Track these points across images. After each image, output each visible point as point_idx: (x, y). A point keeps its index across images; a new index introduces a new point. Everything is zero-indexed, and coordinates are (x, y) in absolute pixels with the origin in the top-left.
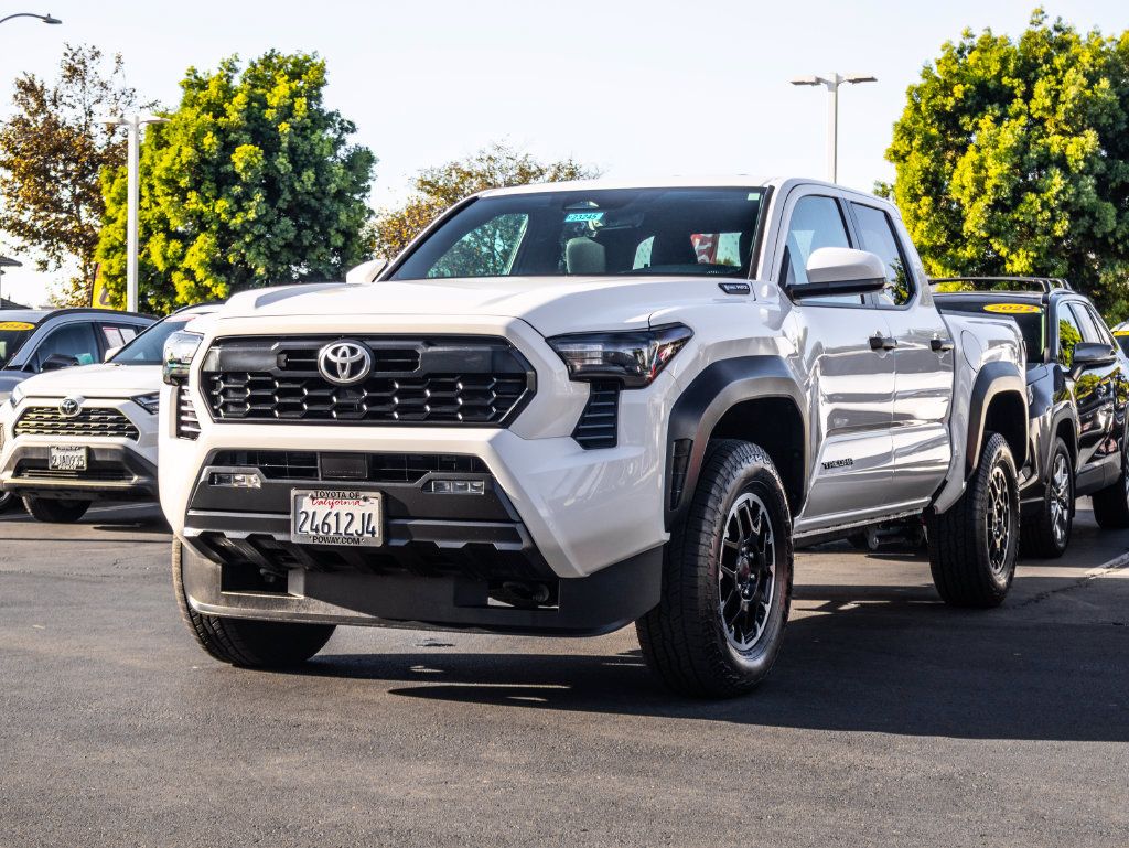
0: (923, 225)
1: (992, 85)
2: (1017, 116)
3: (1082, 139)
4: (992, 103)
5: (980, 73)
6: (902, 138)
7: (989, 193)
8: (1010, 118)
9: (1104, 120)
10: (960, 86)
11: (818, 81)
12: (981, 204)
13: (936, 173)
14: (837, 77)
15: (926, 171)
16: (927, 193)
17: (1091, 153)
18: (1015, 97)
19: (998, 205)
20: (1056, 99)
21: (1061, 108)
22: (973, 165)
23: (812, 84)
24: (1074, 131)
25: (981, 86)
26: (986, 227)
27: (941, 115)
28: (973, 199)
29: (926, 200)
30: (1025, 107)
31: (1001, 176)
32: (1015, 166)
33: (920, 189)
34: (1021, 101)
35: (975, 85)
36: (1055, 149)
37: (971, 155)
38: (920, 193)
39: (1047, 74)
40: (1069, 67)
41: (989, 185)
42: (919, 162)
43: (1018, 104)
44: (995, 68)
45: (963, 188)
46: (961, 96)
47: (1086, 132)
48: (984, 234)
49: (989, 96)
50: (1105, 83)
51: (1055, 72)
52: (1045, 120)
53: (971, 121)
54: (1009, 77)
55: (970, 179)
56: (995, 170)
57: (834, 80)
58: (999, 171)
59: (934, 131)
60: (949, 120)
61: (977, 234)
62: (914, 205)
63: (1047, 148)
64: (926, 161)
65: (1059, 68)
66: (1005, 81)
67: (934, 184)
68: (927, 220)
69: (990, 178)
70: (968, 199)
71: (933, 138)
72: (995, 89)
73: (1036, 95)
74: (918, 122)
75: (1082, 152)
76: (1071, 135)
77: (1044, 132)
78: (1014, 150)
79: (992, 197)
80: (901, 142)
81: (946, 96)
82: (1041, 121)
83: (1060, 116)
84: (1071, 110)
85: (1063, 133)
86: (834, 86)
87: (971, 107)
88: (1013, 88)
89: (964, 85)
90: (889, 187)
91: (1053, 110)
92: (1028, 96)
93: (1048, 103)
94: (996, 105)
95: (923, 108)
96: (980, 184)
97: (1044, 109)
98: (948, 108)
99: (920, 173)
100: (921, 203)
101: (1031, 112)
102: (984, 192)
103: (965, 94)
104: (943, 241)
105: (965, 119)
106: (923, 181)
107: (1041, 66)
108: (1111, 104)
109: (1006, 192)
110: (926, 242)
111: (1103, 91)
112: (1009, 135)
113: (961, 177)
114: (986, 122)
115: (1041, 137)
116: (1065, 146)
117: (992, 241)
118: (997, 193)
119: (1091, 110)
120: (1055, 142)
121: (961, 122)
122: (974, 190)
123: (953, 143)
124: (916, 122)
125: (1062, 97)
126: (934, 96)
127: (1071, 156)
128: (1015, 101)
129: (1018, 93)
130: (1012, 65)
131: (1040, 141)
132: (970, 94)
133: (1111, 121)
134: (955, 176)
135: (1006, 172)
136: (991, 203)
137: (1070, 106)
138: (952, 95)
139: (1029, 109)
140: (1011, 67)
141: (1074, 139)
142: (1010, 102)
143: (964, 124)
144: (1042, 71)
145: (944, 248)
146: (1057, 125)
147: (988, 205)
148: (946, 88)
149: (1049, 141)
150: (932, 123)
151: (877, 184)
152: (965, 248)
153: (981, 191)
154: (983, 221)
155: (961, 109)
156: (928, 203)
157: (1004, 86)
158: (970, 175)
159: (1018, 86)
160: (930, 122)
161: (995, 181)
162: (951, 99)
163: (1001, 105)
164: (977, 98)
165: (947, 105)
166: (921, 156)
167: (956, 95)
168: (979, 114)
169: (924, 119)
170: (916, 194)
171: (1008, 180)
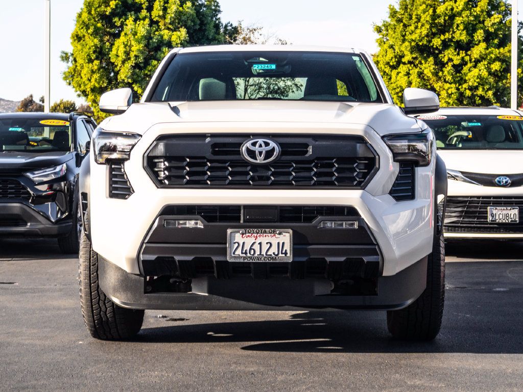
0: (96, 76)
1: (130, 1)
2: (144, 19)
3: (178, 33)
4: (130, 11)
6: (82, 28)
7: (132, 59)
8: (140, 20)
9: (189, 23)
12: (129, 65)
13: (101, 48)
15: (96, 46)
16: (97, 58)
17: (184, 40)
18: (143, 9)
19: (137, 66)
20: (165, 9)
21: (168, 17)
22: (124, 44)
24: (174, 28)
25: (124, 1)
26: (131, 77)
27: (103, 16)
28: (123, 62)
29: (97, 62)
30: (148, 14)
31: (139, 50)
32: (146, 46)
33: (93, 56)
34: (145, 11)
36: (166, 37)
37: (123, 39)
38: (93, 58)
41: (132, 55)
42: (92, 42)
43: (144, 13)
45: (118, 56)
46: (114, 7)
47: (180, 29)
48: (130, 81)
49: (128, 7)
50: (189, 4)
52: (159, 22)
53: (119, 20)
55: (122, 52)
56: (136, 48)
58: (137, 48)
59: (99, 25)
60: (107, 19)
61: (126, 81)
62: (91, 65)
63: (162, 36)
64: (96, 41)
67: (101, 53)
68: (98, 73)
69: (133, 51)
70: (121, 62)
71: (99, 29)
72: (132, 4)
73: (155, 9)
74: (91, 20)
75: (180, 40)
76: (173, 31)
77: (159, 28)
78: (145, 37)
79: (134, 62)
80: (82, 30)
81: (106, 7)
82: (157, 22)
83: (168, 21)
84: (173, 18)
85: (168, 29)
87: (119, 13)
88: (141, 4)
90: (69, 54)
91: (164, 17)
92: (150, 9)
93: (161, 13)
94: (133, 13)
95: (93, 12)
96: (127, 53)
97: (159, 16)
98: (107, 13)
99: (94, 48)
100: (94, 63)
101: (153, 17)
102: (129, 59)
103: (116, 6)
104: (105, 85)
105: (116, 19)
106: (94, 52)
108: (192, 15)
109: (141, 59)
110: (97, 85)
111: (188, 8)
112: (142, 29)
113: (118, 50)
114: (130, 22)
115: (157, 30)
116: (171, 36)
117: (134, 85)
118: (136, 59)
119: (183, 18)
120: (166, 34)
121: (114, 20)
122: (124, 57)
123: (109, 32)
124: (89, 20)
125: (169, 11)
126: (100, 6)
127: (174, 41)
128: (142, 11)
129: (144, 6)
131: (156, 33)
132: (118, 6)
133: (192, 24)
134: (113, 50)
135: (141, 49)
136: (134, 65)
137: (173, 15)
138: (109, 6)
139: (151, 16)
141: (175, 33)
142: (140, 12)
143: (115, 22)
145: (105, 88)
146: (165, 25)
147: (132, 66)
148: (106, 2)
149: (162, 33)
150: (98, 20)
151: (63, 52)
153: (128, 58)
154: (130, 74)
155: (114, 13)
156: (97, 64)
157: (136, 3)
158: (122, 49)
159: (144, 3)
160: (97, 20)
161: (135, 53)
162: (108, 8)
163: (136, 13)
164: (122, 8)
165: (106, 11)
166: (93, 38)
167: (111, 6)
168: (124, 17)
169: (94, 18)
170: (91, 59)
171: (142, 53)
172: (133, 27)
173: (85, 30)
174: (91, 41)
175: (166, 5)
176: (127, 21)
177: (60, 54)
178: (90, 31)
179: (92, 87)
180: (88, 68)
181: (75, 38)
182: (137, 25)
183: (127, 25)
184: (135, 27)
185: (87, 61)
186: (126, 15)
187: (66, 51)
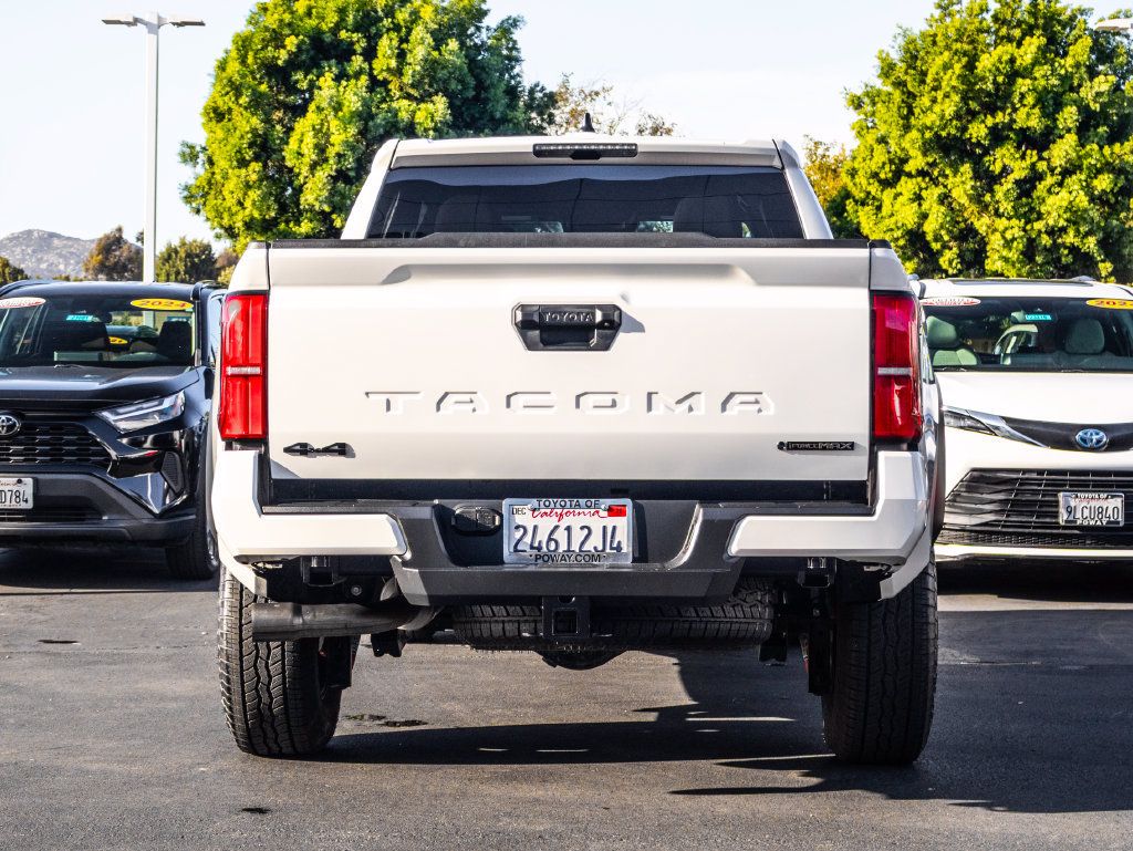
0: (254, 195)
1: (328, 38)
2: (357, 75)
3: (430, 106)
4: (328, 59)
5: (313, 22)
6: (227, 93)
7: (331, 162)
8: (349, 77)
9: (454, 85)
10: (293, 37)
11: (136, 21)
12: (322, 174)
13: (266, 136)
14: (159, 18)
15: (254, 131)
16: (256, 158)
17: (441, 122)
18: (354, 53)
19: (341, 176)
20: (401, 55)
21: (408, 71)
22: (314, 129)
23: (128, 24)
24: (421, 96)
25: (316, 37)
26: (329, 200)
27: (271, 69)
28: (313, 167)
29: (256, 166)
30: (366, 66)
31: (346, 143)
32: (360, 133)
33: (249, 155)
34: (360, 58)
35: (309, 37)
36: (404, 116)
37: (312, 117)
38: (247, 158)
39: (388, 30)
40: (413, 22)
41: (331, 152)
42: (247, 123)
43: (358, 62)
44: (332, 18)
45: (300, 154)
46: (294, 50)
47: (435, 98)
48: (327, 208)
49: (323, 51)
50: (453, 44)
51: (397, 28)
52: (390, 82)
53: (305, 77)
54: (348, 31)
55: (311, 146)
56: (340, 137)
57: (155, 22)
58: (343, 137)
59: (264, 88)
60: (279, 74)
61: (317, 208)
62: (243, 171)
63: (395, 114)
64: (255, 121)
65: (402, 23)
66: (343, 34)
67: (264, 148)
68: (259, 188)
69: (333, 145)
70: (306, 168)
71: (262, 95)
72: (331, 43)
73: (380, 54)
74: (246, 76)
75: (432, 120)
76: (421, 100)
77: (388, 95)
78: (358, 115)
79: (334, 167)
80: (226, 98)
81: (277, 47)
82: (385, 83)
83: (407, 79)
84: (419, 73)
85: (409, 97)
86: (154, 28)
87: (304, 62)
88: (352, 43)
89: (297, 36)
90: (198, 149)
91: (399, 72)
92: (370, 54)
93: (393, 63)
94: (333, 61)
95: (250, 60)
96: (321, 150)
97: (389, 70)
98: (280, 62)
99: (249, 135)
100: (250, 169)
101: (375, 73)
102: (326, 160)
103: (299, 46)
104: (273, 214)
105: (299, 76)
106: (251, 145)
107: (381, 20)
108: (460, 68)
109: (350, 163)
110: (256, 214)
111: (451, 52)
112: (353, 95)
113: (300, 144)
114: (327, 81)
115: (383, 100)
116: (414, 112)
117: (334, 216)
118: (339, 162)
119: (441, 74)
120: (403, 107)
121: (294, 78)
122: (314, 157)
123: (283, 102)
124: (243, 76)
125: (409, 58)
126: (264, 48)
127: (420, 124)
128: (353, 58)
129: (358, 48)
130: (351, 17)
131: (384, 106)
132: (304, 47)
133: (460, 87)
134: (292, 141)
135: (351, 139)
136: (334, 174)
137: (418, 68)
138: (284, 47)
139: (371, 69)
140: (350, 19)
141: (422, 106)
142: (349, 60)
143: (297, 82)
144: (384, 26)
145: (274, 222)
146: (401, 89)
147: (329, 175)
148: (277, 39)
149: (395, 105)
150: (261, 78)
151: (186, 145)
152: (298, 223)
153: (322, 160)
154: (325, 193)
155: (294, 63)
156: (257, 169)
157: (342, 41)
158: (310, 140)
159: (358, 41)
160: (258, 76)
161: (337, 149)
162: (283, 52)
163: (339, 63)
164: (312, 53)
165: (278, 58)
166: (249, 115)
167: (288, 48)
168: (315, 71)
169: (252, 73)
170: (243, 159)
171: (353, 148)
172: (333, 91)
173: (233, 99)
174: (244, 122)
175: (404, 46)
176: (322, 79)
177: (178, 148)
178: (244, 100)
179: (247, 219)
180: (239, 177)
181: (212, 115)
182: (341, 89)
183: (320, 88)
184: (338, 91)
185: (235, 163)
186: (319, 67)
187: (191, 141)
